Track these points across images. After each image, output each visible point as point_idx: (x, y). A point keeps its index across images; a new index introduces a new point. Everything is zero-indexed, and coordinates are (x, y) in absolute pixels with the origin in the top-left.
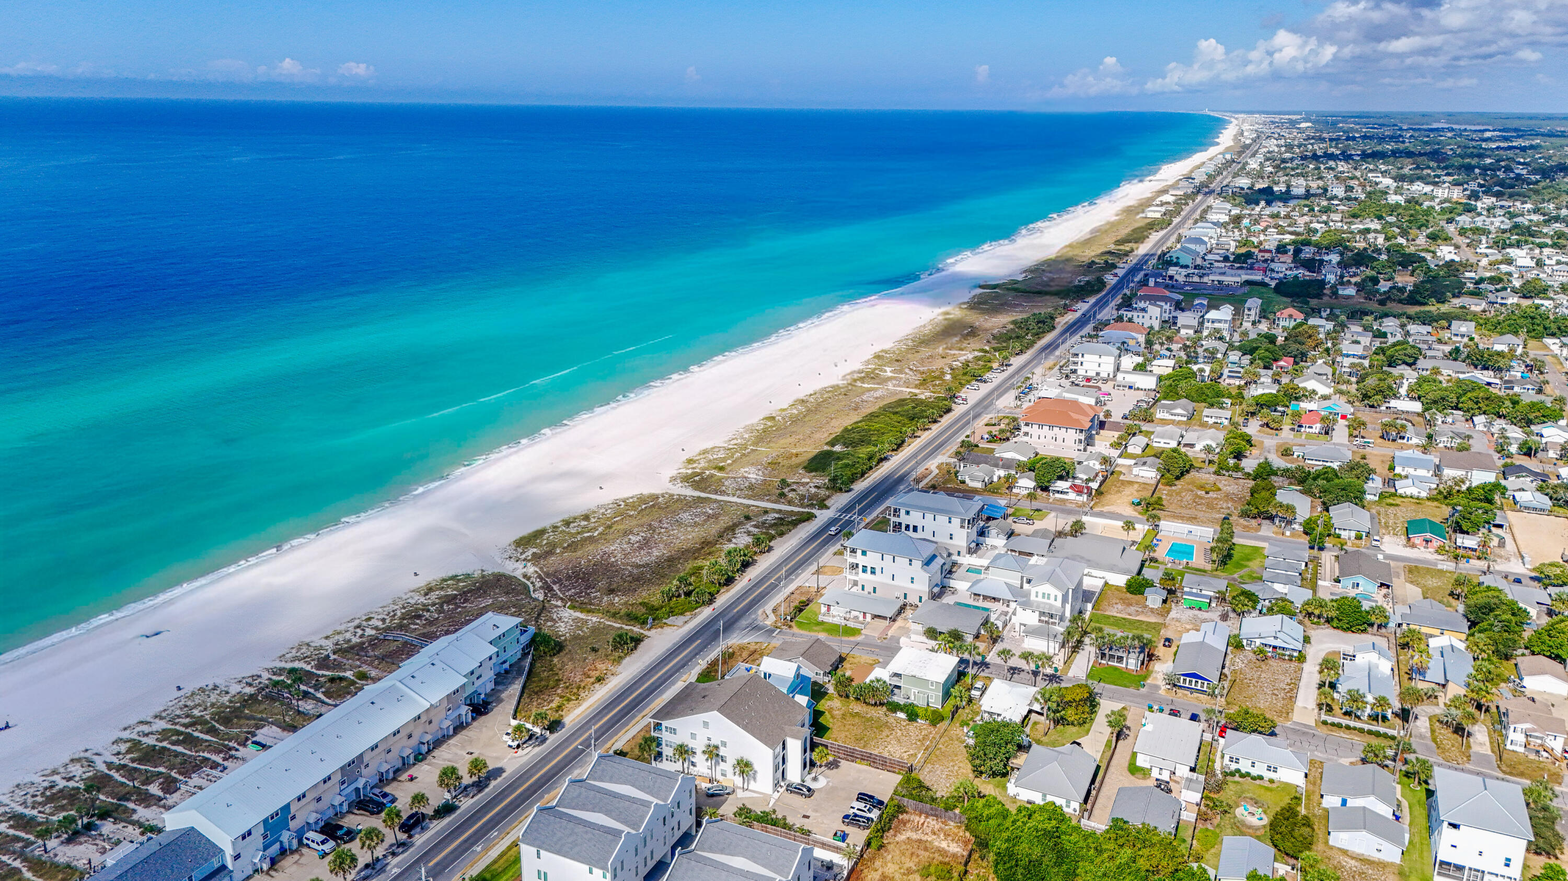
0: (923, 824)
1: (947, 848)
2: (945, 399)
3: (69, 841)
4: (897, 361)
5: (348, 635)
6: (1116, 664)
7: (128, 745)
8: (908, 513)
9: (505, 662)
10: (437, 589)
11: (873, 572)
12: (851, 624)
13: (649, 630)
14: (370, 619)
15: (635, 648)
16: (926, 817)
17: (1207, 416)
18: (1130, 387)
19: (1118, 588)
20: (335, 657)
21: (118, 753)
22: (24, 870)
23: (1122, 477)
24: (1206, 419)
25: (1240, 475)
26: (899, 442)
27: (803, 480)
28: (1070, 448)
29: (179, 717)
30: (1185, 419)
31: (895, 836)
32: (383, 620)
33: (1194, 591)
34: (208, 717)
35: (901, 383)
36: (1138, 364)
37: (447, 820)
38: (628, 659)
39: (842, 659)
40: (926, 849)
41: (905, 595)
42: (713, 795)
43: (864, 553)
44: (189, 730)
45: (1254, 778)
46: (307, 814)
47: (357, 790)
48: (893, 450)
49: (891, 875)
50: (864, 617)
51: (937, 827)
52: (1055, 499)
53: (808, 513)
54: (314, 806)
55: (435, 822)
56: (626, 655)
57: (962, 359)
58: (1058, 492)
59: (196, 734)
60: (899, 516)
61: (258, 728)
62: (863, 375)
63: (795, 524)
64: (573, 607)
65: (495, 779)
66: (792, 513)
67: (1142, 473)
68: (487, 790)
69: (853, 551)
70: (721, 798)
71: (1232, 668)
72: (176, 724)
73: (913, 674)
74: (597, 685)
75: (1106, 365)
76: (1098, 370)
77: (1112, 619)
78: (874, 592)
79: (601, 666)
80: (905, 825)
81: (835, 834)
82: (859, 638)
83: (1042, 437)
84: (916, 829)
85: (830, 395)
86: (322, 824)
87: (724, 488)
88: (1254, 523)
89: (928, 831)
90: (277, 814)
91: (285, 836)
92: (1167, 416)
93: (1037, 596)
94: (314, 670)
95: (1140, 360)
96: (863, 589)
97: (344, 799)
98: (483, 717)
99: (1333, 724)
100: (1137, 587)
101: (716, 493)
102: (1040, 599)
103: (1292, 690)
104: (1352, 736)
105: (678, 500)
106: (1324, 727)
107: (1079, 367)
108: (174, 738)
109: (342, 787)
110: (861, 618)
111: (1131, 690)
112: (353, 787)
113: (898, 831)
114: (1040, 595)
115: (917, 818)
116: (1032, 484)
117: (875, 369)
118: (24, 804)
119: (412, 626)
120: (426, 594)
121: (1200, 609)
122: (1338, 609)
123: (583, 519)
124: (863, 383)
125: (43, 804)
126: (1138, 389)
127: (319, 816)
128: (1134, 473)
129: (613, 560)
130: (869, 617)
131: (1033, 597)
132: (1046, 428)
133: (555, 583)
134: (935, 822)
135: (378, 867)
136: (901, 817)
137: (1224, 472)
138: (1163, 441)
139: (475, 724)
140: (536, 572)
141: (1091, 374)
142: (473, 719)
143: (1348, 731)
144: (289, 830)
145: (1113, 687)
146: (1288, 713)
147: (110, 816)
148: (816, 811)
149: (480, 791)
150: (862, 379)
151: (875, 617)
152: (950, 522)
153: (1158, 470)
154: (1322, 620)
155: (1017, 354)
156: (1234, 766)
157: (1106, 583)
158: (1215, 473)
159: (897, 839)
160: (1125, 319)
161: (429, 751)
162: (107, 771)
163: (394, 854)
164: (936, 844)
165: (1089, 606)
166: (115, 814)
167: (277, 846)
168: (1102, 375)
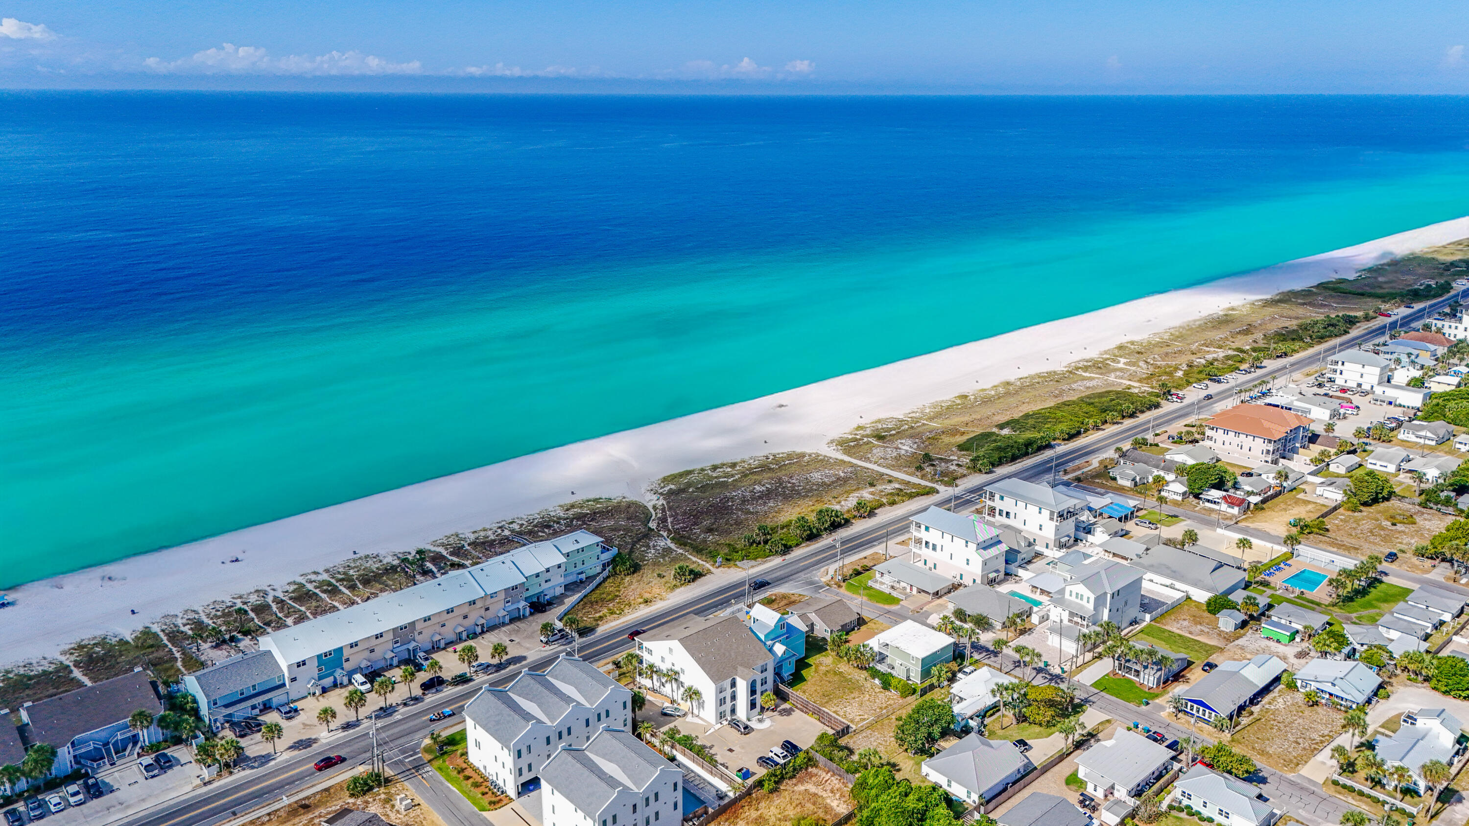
0: (826, 781)
1: (835, 807)
2: (1158, 396)
3: (217, 646)
4: (1139, 353)
5: (490, 533)
6: (1132, 677)
7: (296, 587)
8: (1002, 498)
9: (582, 573)
10: (578, 507)
11: (934, 548)
12: (895, 594)
13: (717, 568)
14: (512, 523)
15: (694, 580)
16: (832, 776)
17: (1460, 443)
18: (1390, 403)
19: (1198, 604)
20: (468, 548)
21: (287, 592)
22: (180, 660)
23: (1301, 496)
24: (1458, 446)
25: (1451, 510)
26: (1073, 432)
27: (951, 458)
28: (1256, 458)
29: (339, 573)
30: (1433, 443)
31: (795, 785)
32: (522, 525)
33: (1283, 622)
34: (355, 577)
35: (1126, 375)
36: (1414, 379)
37: (460, 688)
38: (682, 589)
39: (861, 622)
40: (814, 804)
41: (961, 575)
42: (665, 714)
43: (927, 529)
44: (338, 584)
45: (1203, 819)
46: (358, 659)
47: (409, 650)
48: (1064, 440)
49: (767, 817)
50: (911, 589)
51: (837, 786)
52: (1204, 509)
53: (932, 488)
54: (367, 654)
55: (450, 687)
56: (682, 585)
57: (1210, 357)
58: (1208, 501)
59: (341, 588)
60: (994, 501)
61: (381, 592)
62: (1089, 364)
63: (911, 496)
64: (673, 539)
65: (515, 664)
66: (914, 485)
67: (1326, 494)
68: (503, 672)
69: (919, 526)
70: (673, 718)
71: (1267, 706)
72: (333, 578)
73: (898, 645)
74: (642, 606)
75: (1371, 376)
76: (1360, 381)
77: (1166, 634)
78: (935, 568)
79: (656, 591)
80: (810, 778)
81: (739, 771)
82: (894, 608)
83: (1227, 443)
84: (818, 784)
85: (1040, 380)
86: (370, 670)
87: (870, 456)
88: (1429, 563)
89: (829, 788)
90: (330, 654)
91: (338, 673)
92: (1412, 438)
93: (1071, 595)
94: (448, 556)
95: (1418, 374)
96: (925, 564)
97: (394, 655)
98: (540, 615)
99: (1344, 787)
100: (1217, 605)
101: (860, 459)
102: (1073, 598)
103: (1322, 742)
104: (1360, 804)
105: (821, 460)
106: (1332, 787)
107: (1337, 376)
108: (325, 588)
109: (395, 646)
110: (908, 590)
111: (1131, 706)
112: (405, 647)
113: (801, 781)
114: (1074, 594)
115: (824, 774)
116: (1182, 489)
117: (1108, 359)
118: (208, 615)
119: (540, 534)
120: (567, 510)
121: (1278, 641)
122: (1437, 668)
123: (730, 467)
124: (1085, 372)
125: (218, 617)
126: (1400, 406)
127: (369, 664)
128: (1318, 492)
129: (730, 504)
130: (915, 589)
131: (1067, 596)
132: (1232, 434)
133: (671, 516)
134: (837, 782)
135: (388, 712)
136: (810, 769)
137: (1432, 505)
138: (1379, 463)
139: (531, 618)
140: (663, 505)
141: (1352, 384)
142: (531, 614)
143: (1358, 797)
144: (343, 669)
145: (1114, 698)
146: (1298, 764)
147: (250, 634)
148: (743, 747)
149: (497, 671)
150: (1086, 369)
151: (920, 591)
152: (1040, 513)
153: (1345, 492)
154: (1420, 678)
155: (1278, 357)
156: (1186, 802)
157: (1188, 598)
158: (1420, 505)
159: (796, 788)
160: (1433, 328)
161: (483, 632)
162: (271, 603)
163: (405, 704)
164: (828, 801)
165: (1148, 617)
166: (254, 635)
167: (331, 679)
168: (1363, 387)
